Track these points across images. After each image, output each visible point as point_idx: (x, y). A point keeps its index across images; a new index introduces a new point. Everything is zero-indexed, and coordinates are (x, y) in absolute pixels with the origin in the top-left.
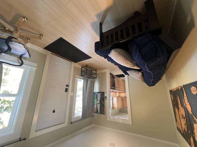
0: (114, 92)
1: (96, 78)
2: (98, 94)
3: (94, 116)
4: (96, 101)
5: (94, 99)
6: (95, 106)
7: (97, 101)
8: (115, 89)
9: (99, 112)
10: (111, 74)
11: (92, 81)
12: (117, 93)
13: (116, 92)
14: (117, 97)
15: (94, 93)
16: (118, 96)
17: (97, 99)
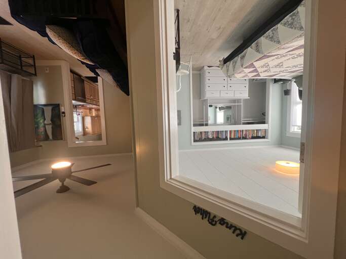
0: (85, 109)
1: (36, 75)
2: (44, 108)
3: (41, 146)
4: (41, 121)
5: (35, 116)
6: (41, 129)
7: (45, 119)
8: (85, 101)
9: (51, 137)
10: (72, 71)
11: (23, 80)
12: (93, 110)
13: (90, 109)
14: (92, 117)
15: (36, 106)
16: (94, 115)
17: (44, 117)
